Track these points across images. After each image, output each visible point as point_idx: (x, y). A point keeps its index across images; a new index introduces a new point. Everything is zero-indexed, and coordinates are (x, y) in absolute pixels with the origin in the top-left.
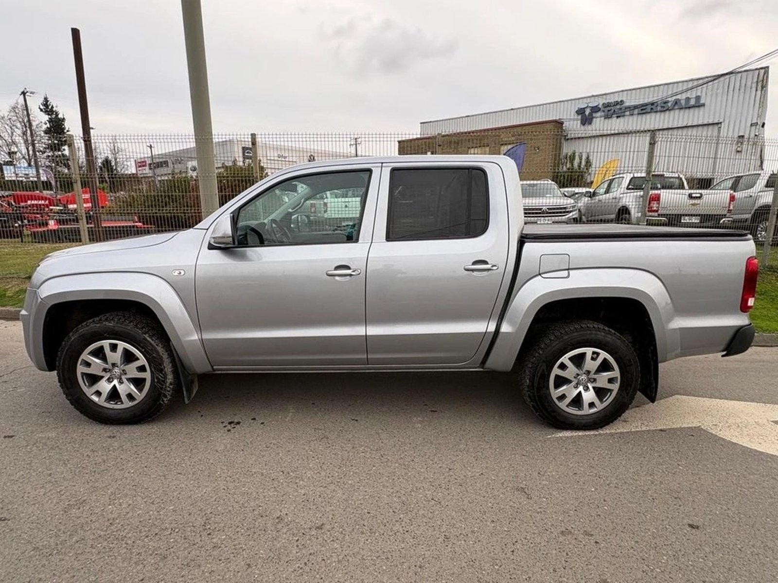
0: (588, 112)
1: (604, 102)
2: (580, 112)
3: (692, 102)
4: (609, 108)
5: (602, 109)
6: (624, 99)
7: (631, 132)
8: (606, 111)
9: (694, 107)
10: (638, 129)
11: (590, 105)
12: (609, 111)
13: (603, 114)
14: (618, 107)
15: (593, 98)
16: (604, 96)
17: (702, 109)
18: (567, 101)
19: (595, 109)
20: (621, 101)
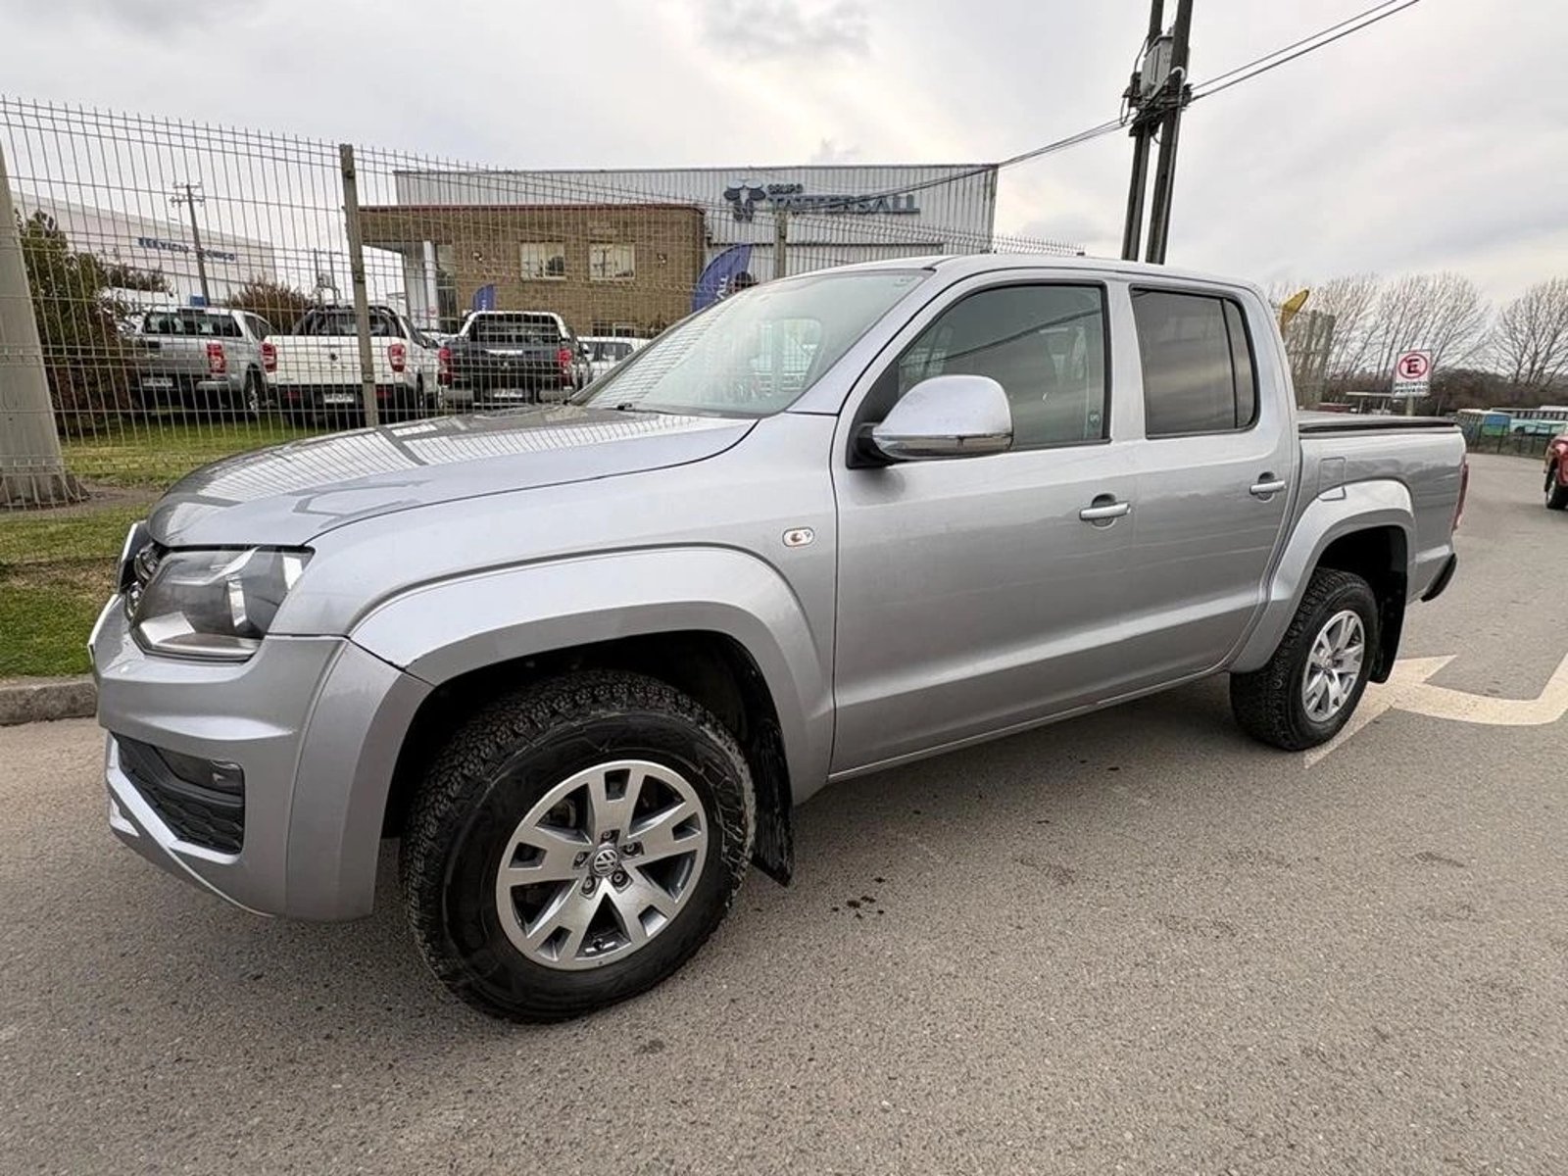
0: (744, 196)
1: (770, 183)
2: (732, 195)
3: (903, 204)
4: (780, 196)
5: (768, 196)
6: (802, 182)
7: (815, 244)
8: (775, 200)
9: (905, 212)
10: (814, 240)
11: (747, 185)
12: (779, 200)
13: (770, 205)
14: (794, 195)
15: (750, 173)
16: (770, 172)
17: (917, 216)
18: (707, 170)
19: (757, 194)
20: (799, 186)
